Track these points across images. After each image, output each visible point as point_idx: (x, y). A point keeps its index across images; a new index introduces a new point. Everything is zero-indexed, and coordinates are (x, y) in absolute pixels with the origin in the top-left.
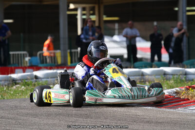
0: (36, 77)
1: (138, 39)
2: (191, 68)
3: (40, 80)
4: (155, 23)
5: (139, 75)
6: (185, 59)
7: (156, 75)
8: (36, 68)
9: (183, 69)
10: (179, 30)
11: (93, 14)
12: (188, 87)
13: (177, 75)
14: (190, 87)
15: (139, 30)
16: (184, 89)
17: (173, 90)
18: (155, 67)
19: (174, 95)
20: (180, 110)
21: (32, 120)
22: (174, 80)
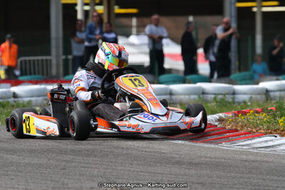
0: (15, 95)
1: (165, 41)
2: (241, 84)
3: (20, 99)
4: (191, 19)
5: (166, 94)
6: (233, 71)
7: (191, 94)
8: (15, 82)
9: (231, 86)
10: (226, 30)
11: (100, 4)
12: (236, 112)
13: (221, 94)
14: (239, 112)
15: (168, 29)
16: (230, 115)
17: (215, 116)
18: (189, 83)
19: (217, 124)
20: (225, 146)
21: (7, 159)
22: (217, 102)
